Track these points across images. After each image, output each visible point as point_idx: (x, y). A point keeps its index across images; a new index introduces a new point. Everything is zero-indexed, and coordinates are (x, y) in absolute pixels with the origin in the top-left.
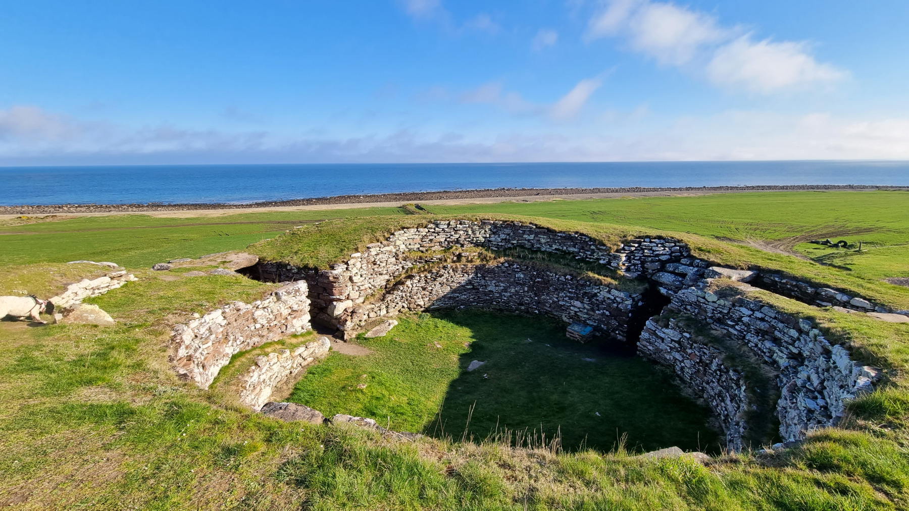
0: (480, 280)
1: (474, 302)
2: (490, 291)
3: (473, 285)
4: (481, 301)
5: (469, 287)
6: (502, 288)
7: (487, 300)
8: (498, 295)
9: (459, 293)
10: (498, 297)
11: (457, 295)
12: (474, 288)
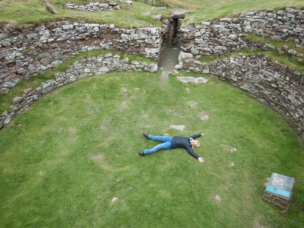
0: (286, 84)
1: (273, 102)
2: (289, 100)
3: (278, 85)
4: (279, 105)
5: (273, 85)
6: (300, 103)
7: (284, 107)
8: (294, 108)
9: (264, 87)
10: (292, 110)
11: (262, 87)
12: (277, 89)
